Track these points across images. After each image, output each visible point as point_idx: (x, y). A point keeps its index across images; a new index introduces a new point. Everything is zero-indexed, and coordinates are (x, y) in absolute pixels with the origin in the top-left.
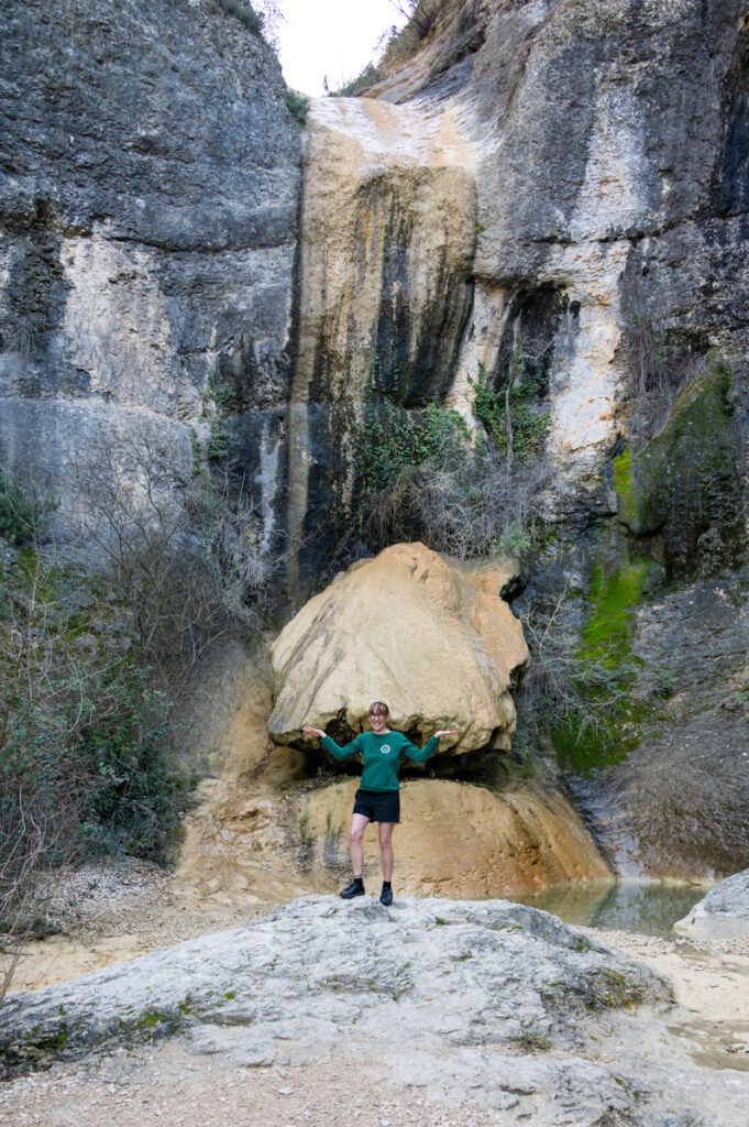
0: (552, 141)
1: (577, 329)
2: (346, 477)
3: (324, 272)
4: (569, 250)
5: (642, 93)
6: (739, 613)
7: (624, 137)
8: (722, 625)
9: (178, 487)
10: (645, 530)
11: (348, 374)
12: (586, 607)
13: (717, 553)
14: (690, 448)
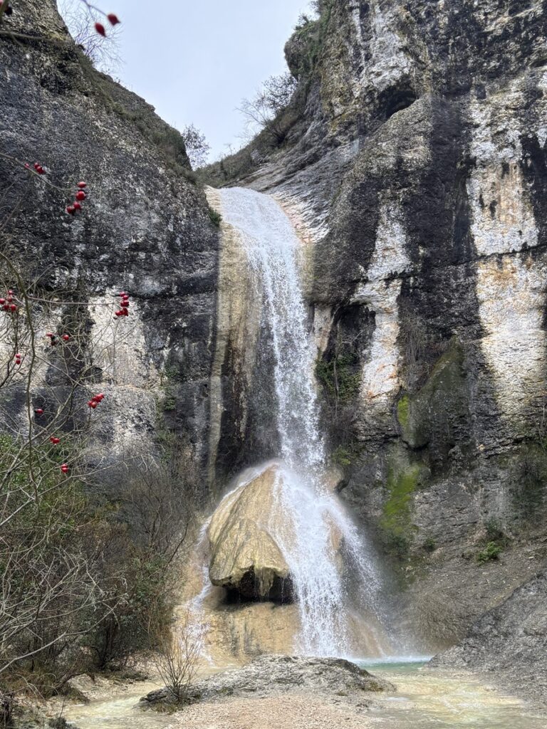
0: (355, 230)
1: (374, 327)
2: (242, 417)
3: (230, 305)
4: (367, 285)
5: (405, 204)
6: (473, 498)
7: (397, 227)
8: (463, 506)
9: (149, 430)
10: (417, 446)
11: (244, 360)
12: (385, 492)
13: (460, 461)
14: (441, 397)
